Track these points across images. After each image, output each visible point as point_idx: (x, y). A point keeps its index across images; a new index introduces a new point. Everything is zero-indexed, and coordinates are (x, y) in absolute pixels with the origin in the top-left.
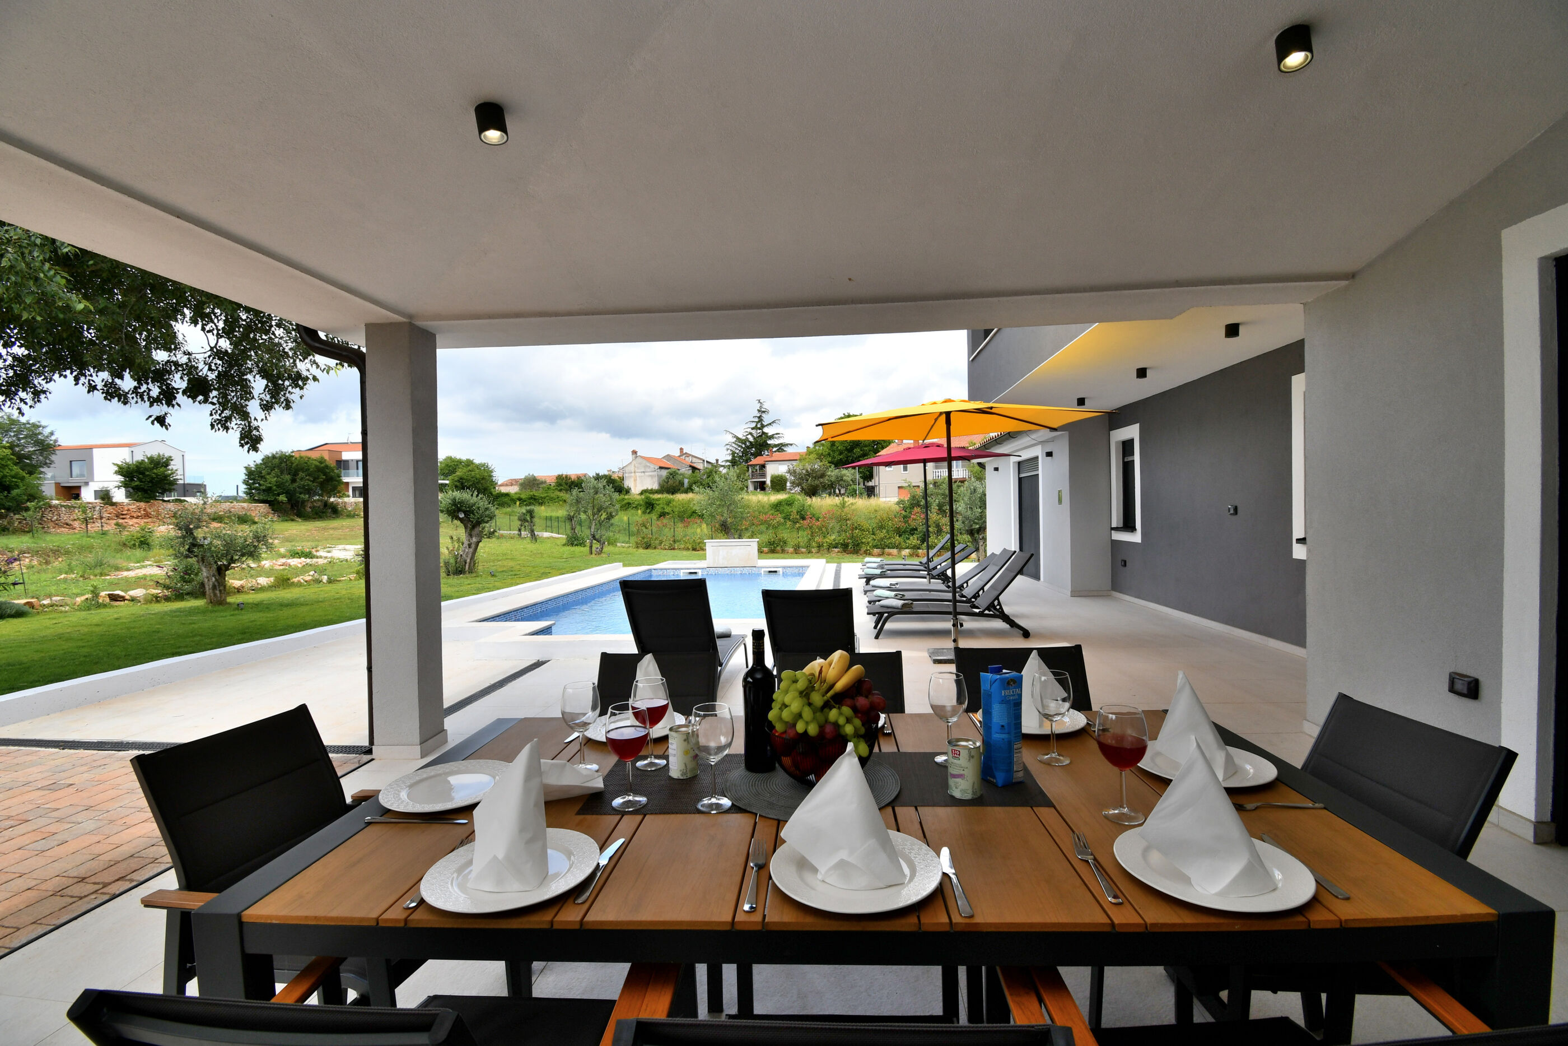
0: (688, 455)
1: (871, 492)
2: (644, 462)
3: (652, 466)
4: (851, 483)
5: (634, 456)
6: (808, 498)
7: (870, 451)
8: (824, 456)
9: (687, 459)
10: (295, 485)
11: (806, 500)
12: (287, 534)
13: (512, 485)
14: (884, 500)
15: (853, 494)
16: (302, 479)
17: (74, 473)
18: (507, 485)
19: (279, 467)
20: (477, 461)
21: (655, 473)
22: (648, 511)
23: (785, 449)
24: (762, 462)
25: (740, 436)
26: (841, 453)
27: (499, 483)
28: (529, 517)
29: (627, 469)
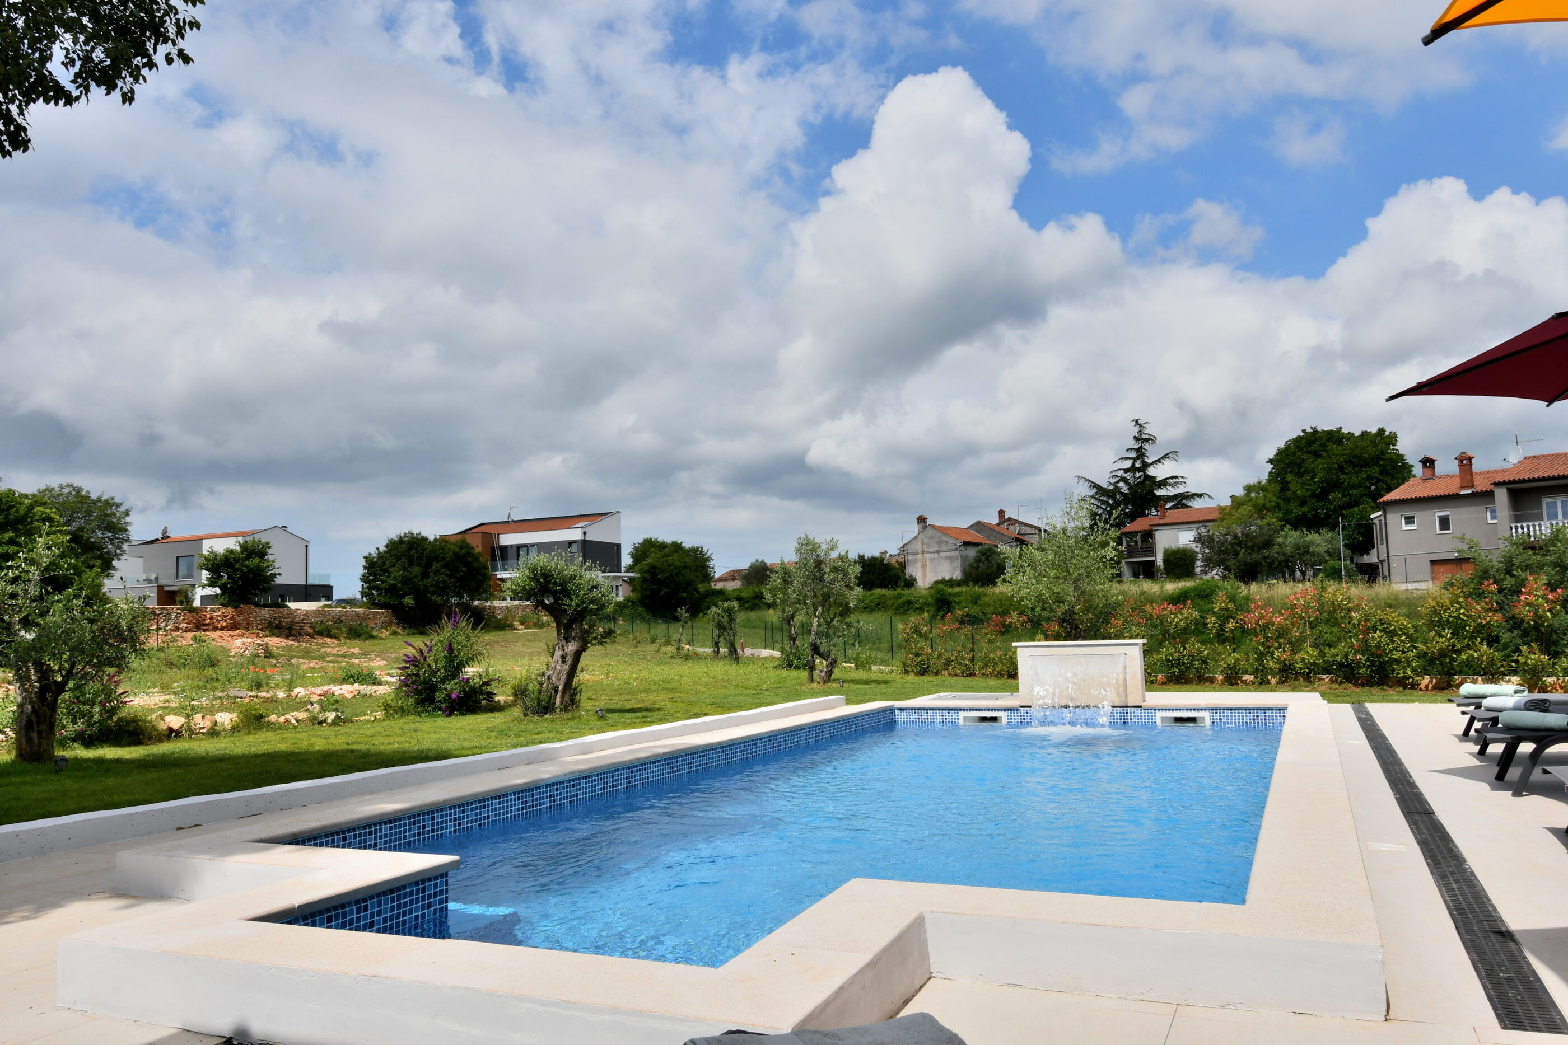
0: (1012, 521)
1: (1371, 573)
2: (938, 535)
3: (951, 541)
4: (1326, 557)
5: (921, 525)
6: (1241, 584)
7: (1362, 496)
8: (1268, 510)
9: (1011, 528)
10: (427, 581)
11: (1239, 587)
13: (734, 579)
14: (1403, 587)
15: (1335, 574)
16: (436, 572)
17: (181, 574)
18: (725, 578)
19: (406, 555)
20: (687, 544)
21: (957, 553)
22: (941, 613)
23: (1190, 504)
24: (1146, 528)
25: (1104, 485)
26: (1303, 503)
27: (717, 576)
28: (725, 620)
29: (910, 549)
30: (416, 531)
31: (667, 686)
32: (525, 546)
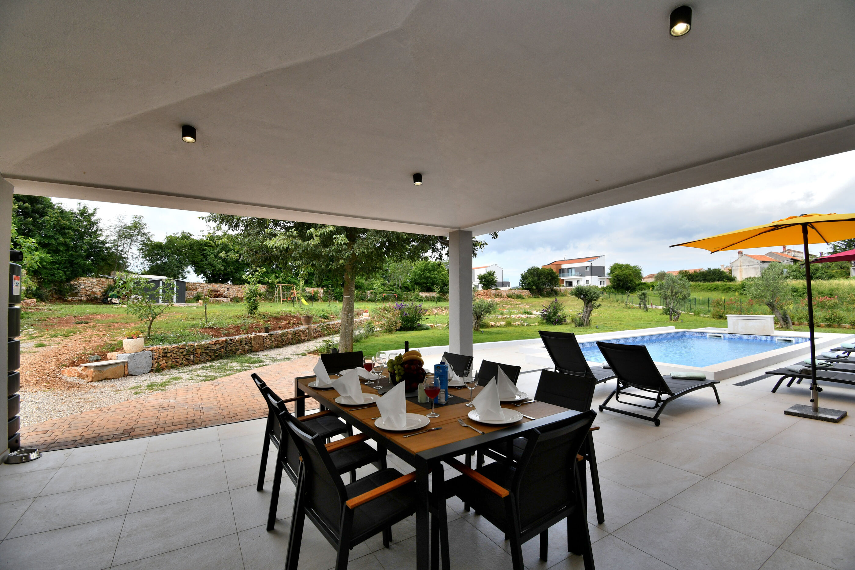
0: (790, 251)
2: (749, 259)
3: (755, 261)
5: (740, 255)
9: (789, 254)
10: (539, 281)
12: (534, 303)
13: (651, 277)
16: (542, 279)
18: (648, 278)
19: (533, 273)
20: (632, 265)
21: (759, 266)
27: (644, 276)
28: (643, 297)
29: (734, 264)
30: (536, 266)
31: (620, 319)
32: (571, 268)
